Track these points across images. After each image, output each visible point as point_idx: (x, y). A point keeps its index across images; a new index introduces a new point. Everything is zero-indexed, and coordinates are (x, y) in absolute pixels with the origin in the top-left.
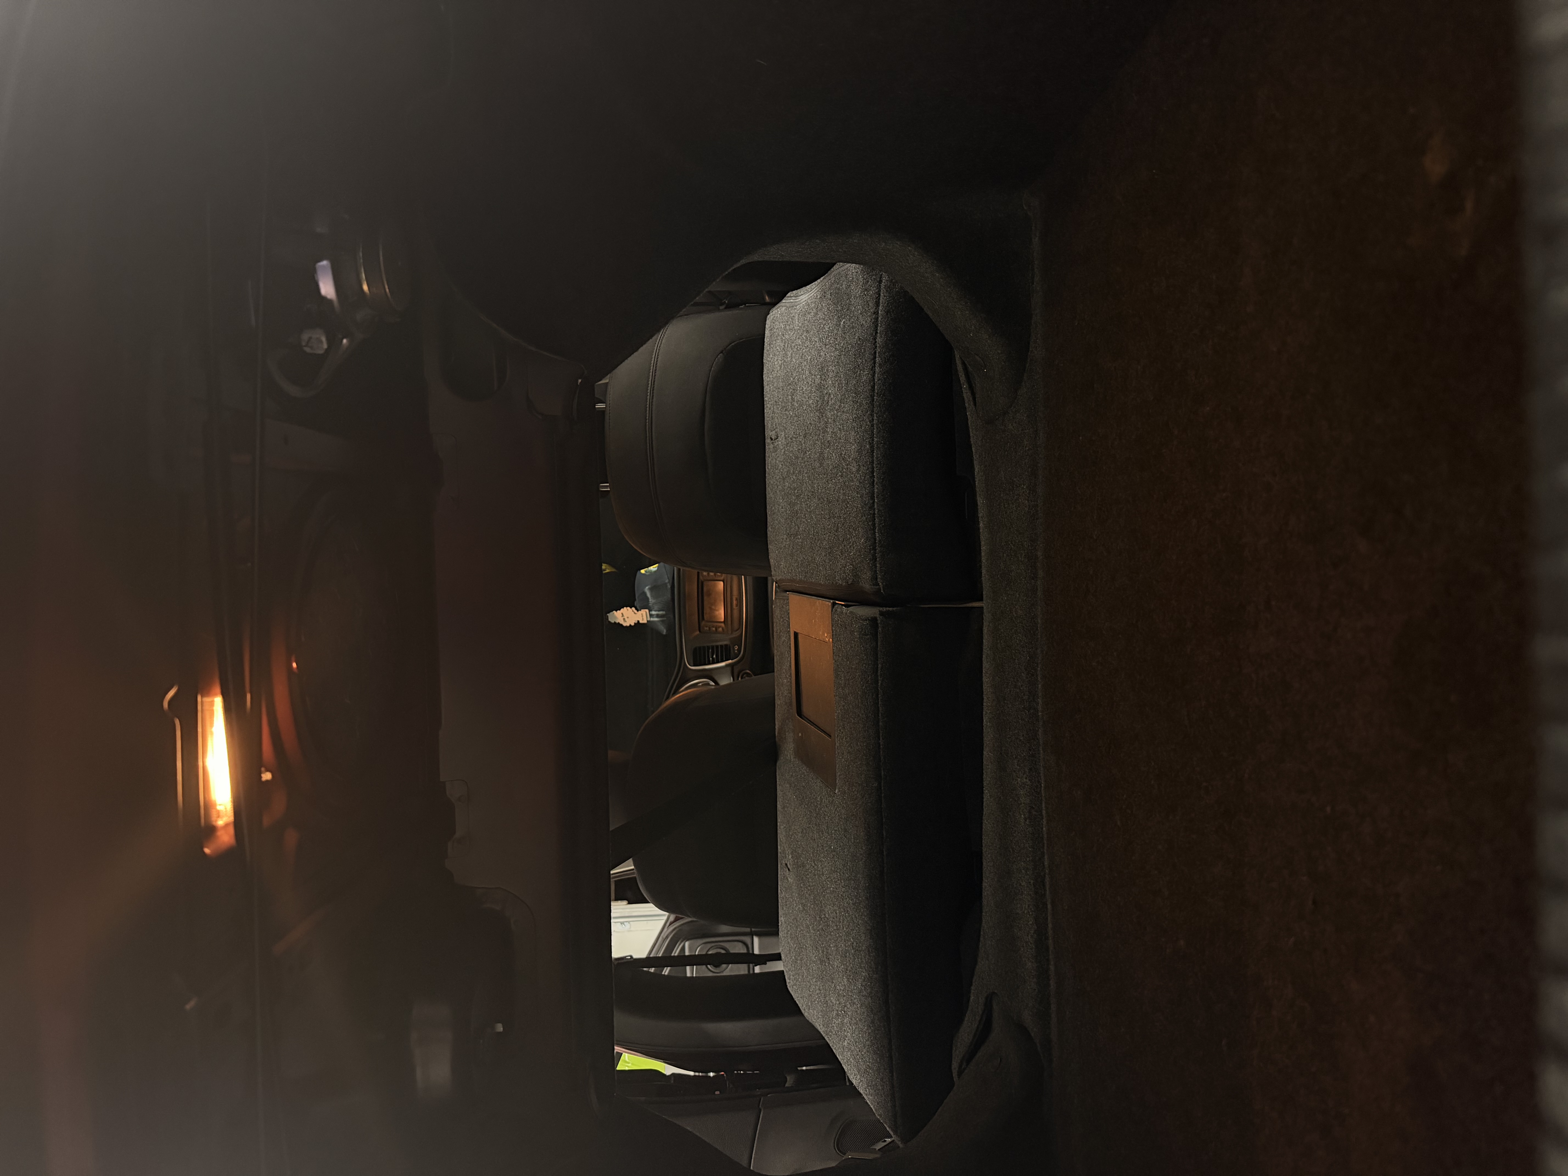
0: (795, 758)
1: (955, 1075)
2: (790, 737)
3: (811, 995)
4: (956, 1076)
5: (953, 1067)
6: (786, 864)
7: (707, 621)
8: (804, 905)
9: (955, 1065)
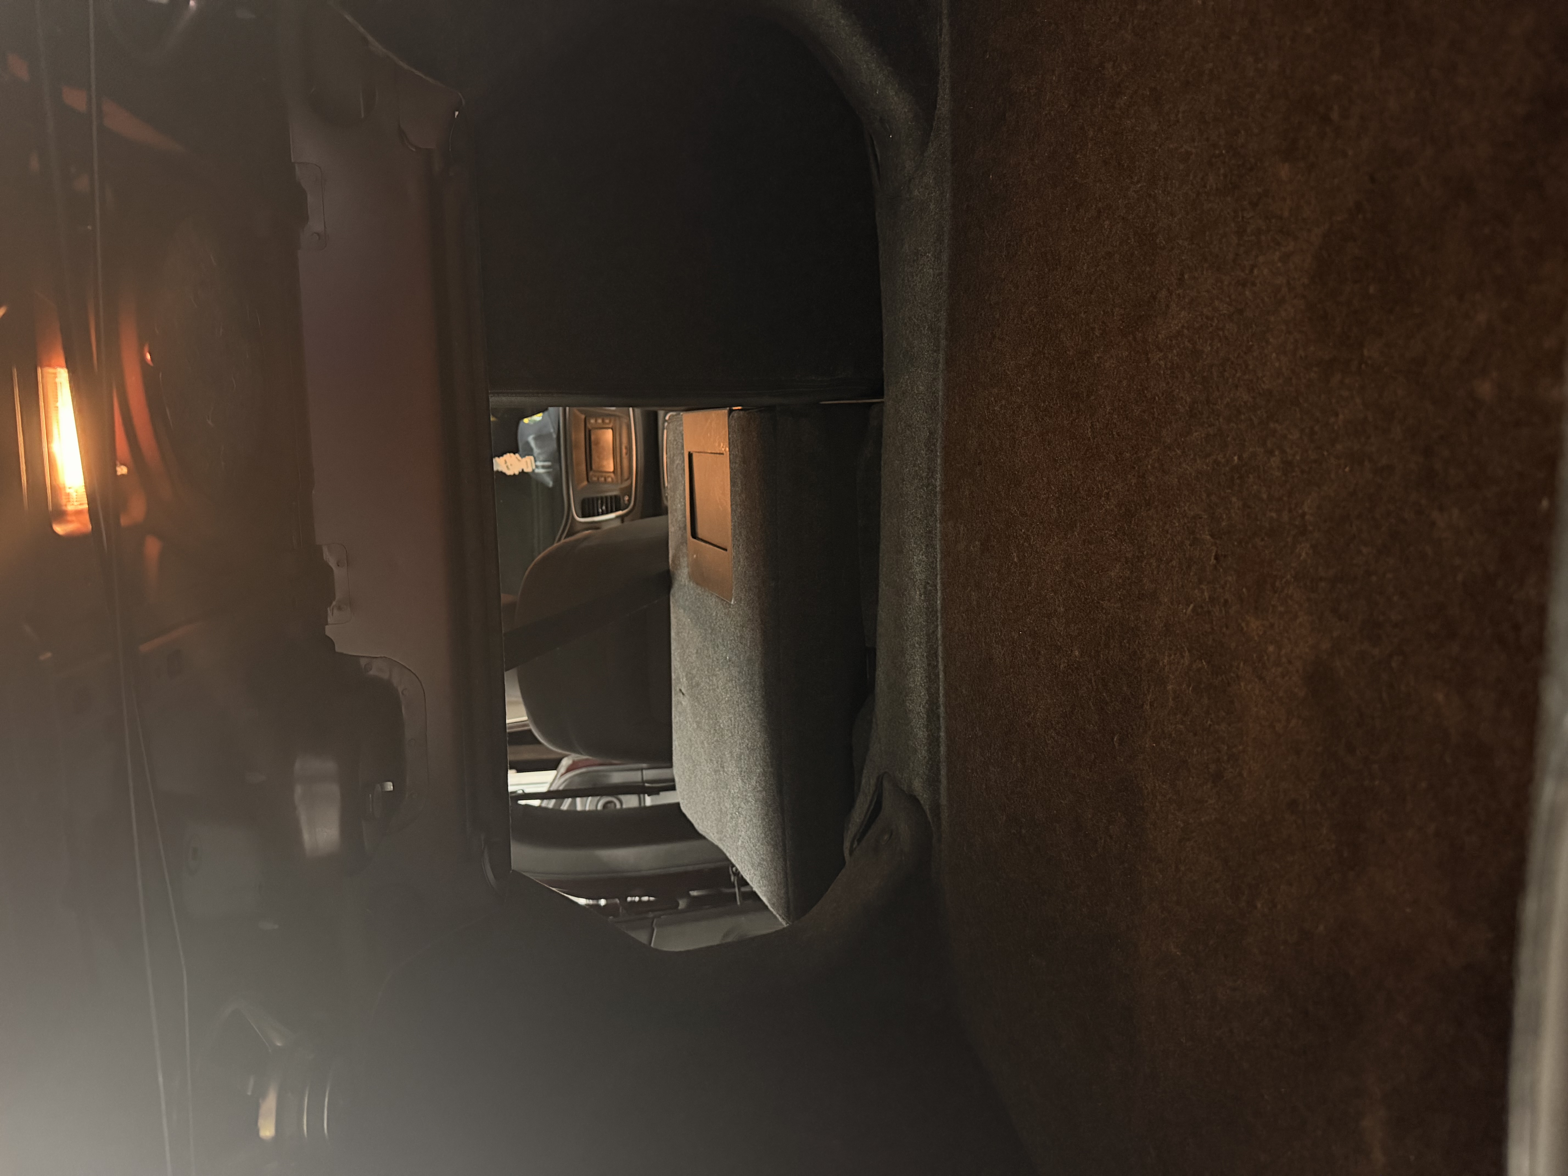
0: (689, 581)
1: (846, 853)
2: (684, 562)
3: (705, 808)
4: (848, 855)
5: (845, 847)
6: (680, 690)
7: (595, 471)
8: (698, 723)
9: (847, 844)
